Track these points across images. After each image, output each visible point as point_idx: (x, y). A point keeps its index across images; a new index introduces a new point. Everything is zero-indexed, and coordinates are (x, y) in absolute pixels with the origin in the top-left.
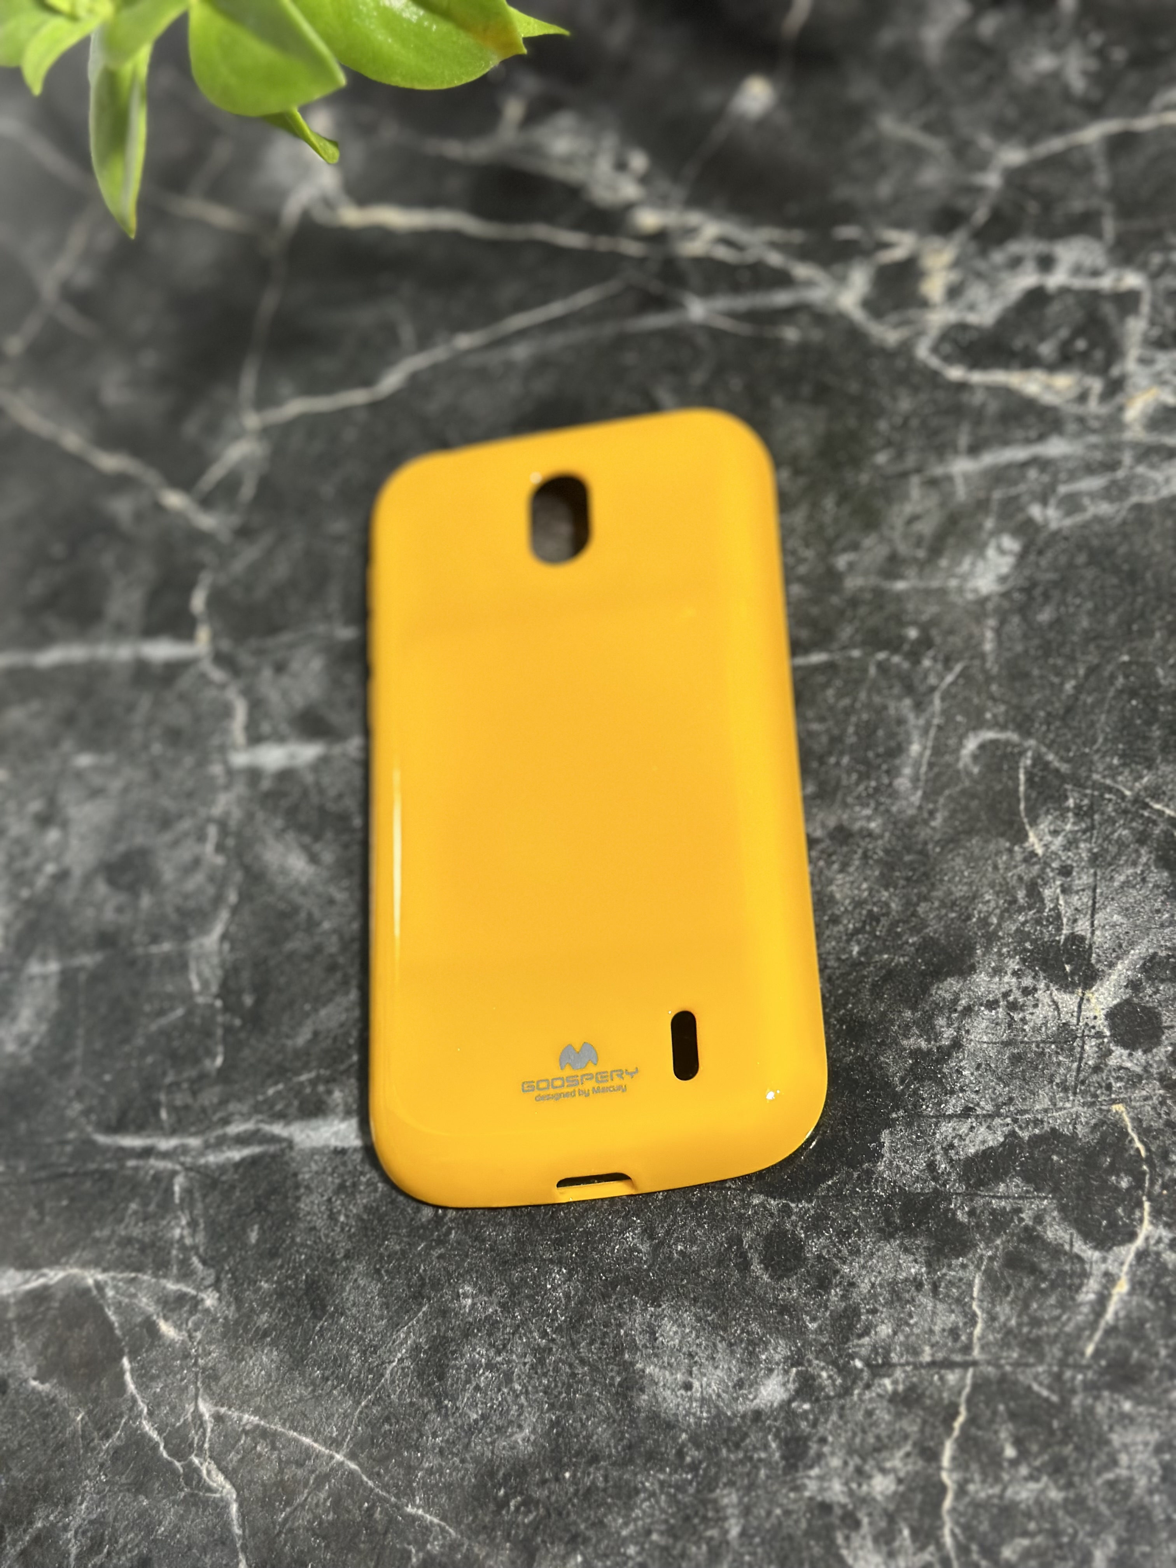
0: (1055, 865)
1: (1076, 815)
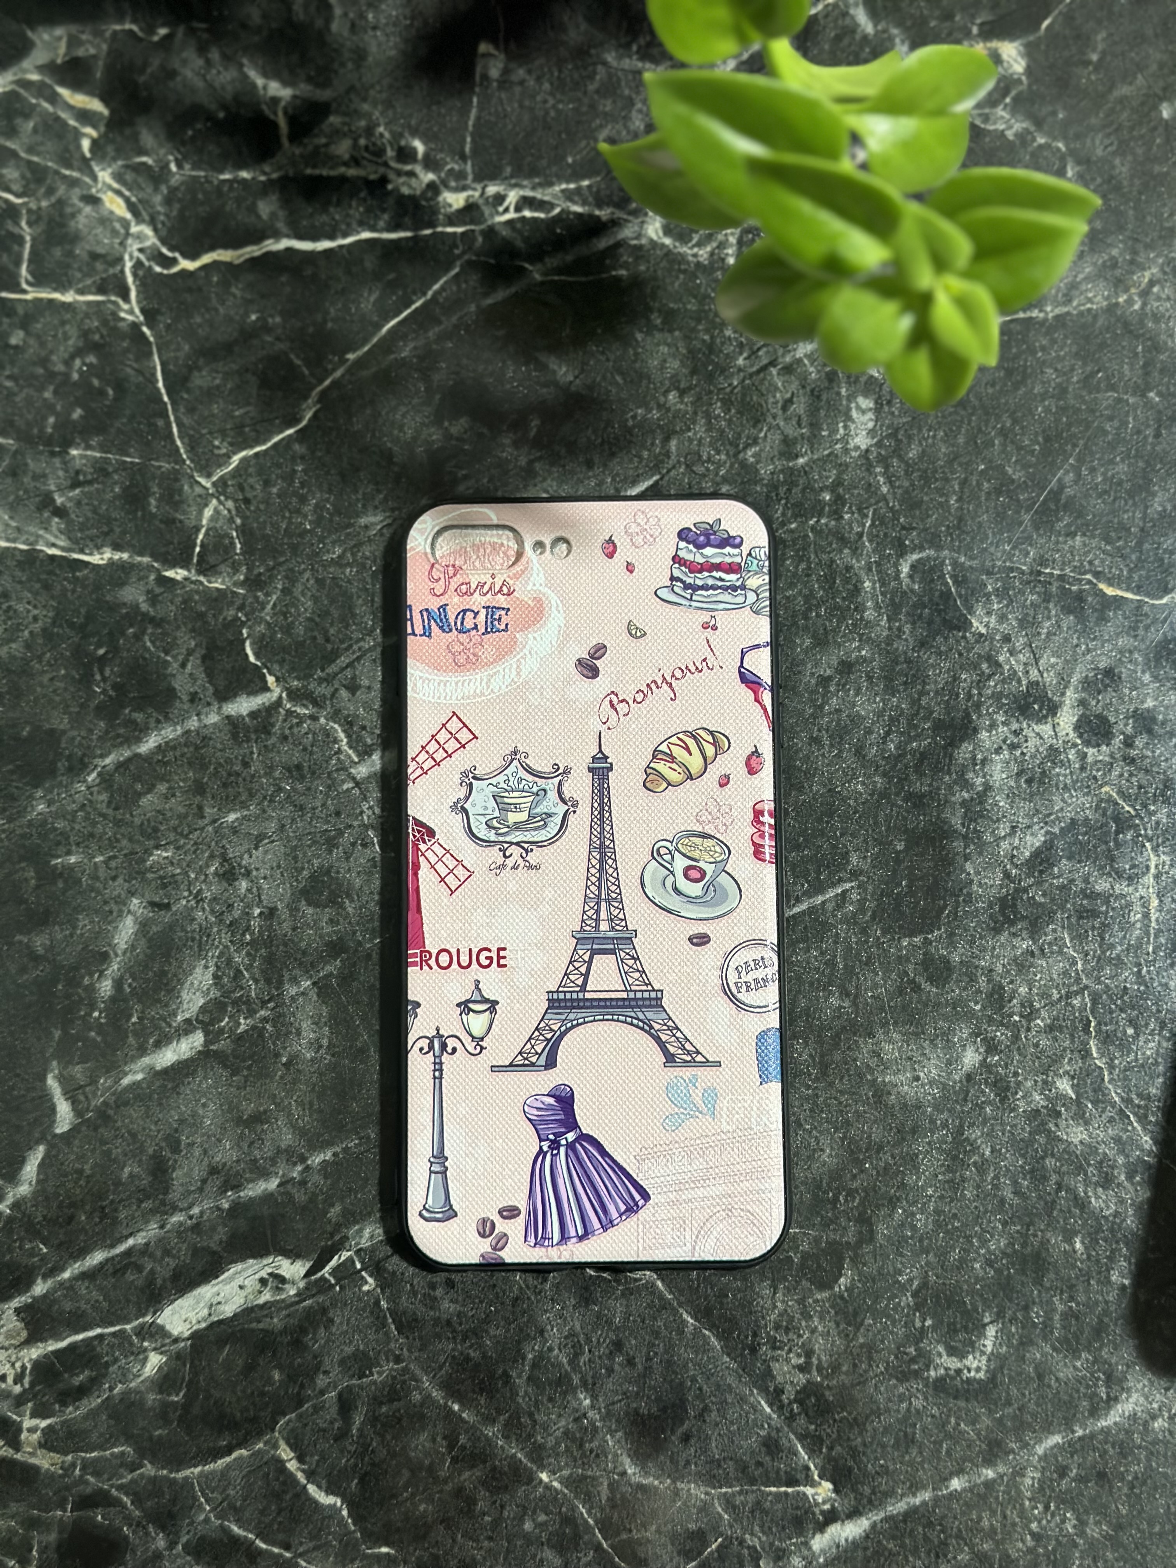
0: (998, 637)
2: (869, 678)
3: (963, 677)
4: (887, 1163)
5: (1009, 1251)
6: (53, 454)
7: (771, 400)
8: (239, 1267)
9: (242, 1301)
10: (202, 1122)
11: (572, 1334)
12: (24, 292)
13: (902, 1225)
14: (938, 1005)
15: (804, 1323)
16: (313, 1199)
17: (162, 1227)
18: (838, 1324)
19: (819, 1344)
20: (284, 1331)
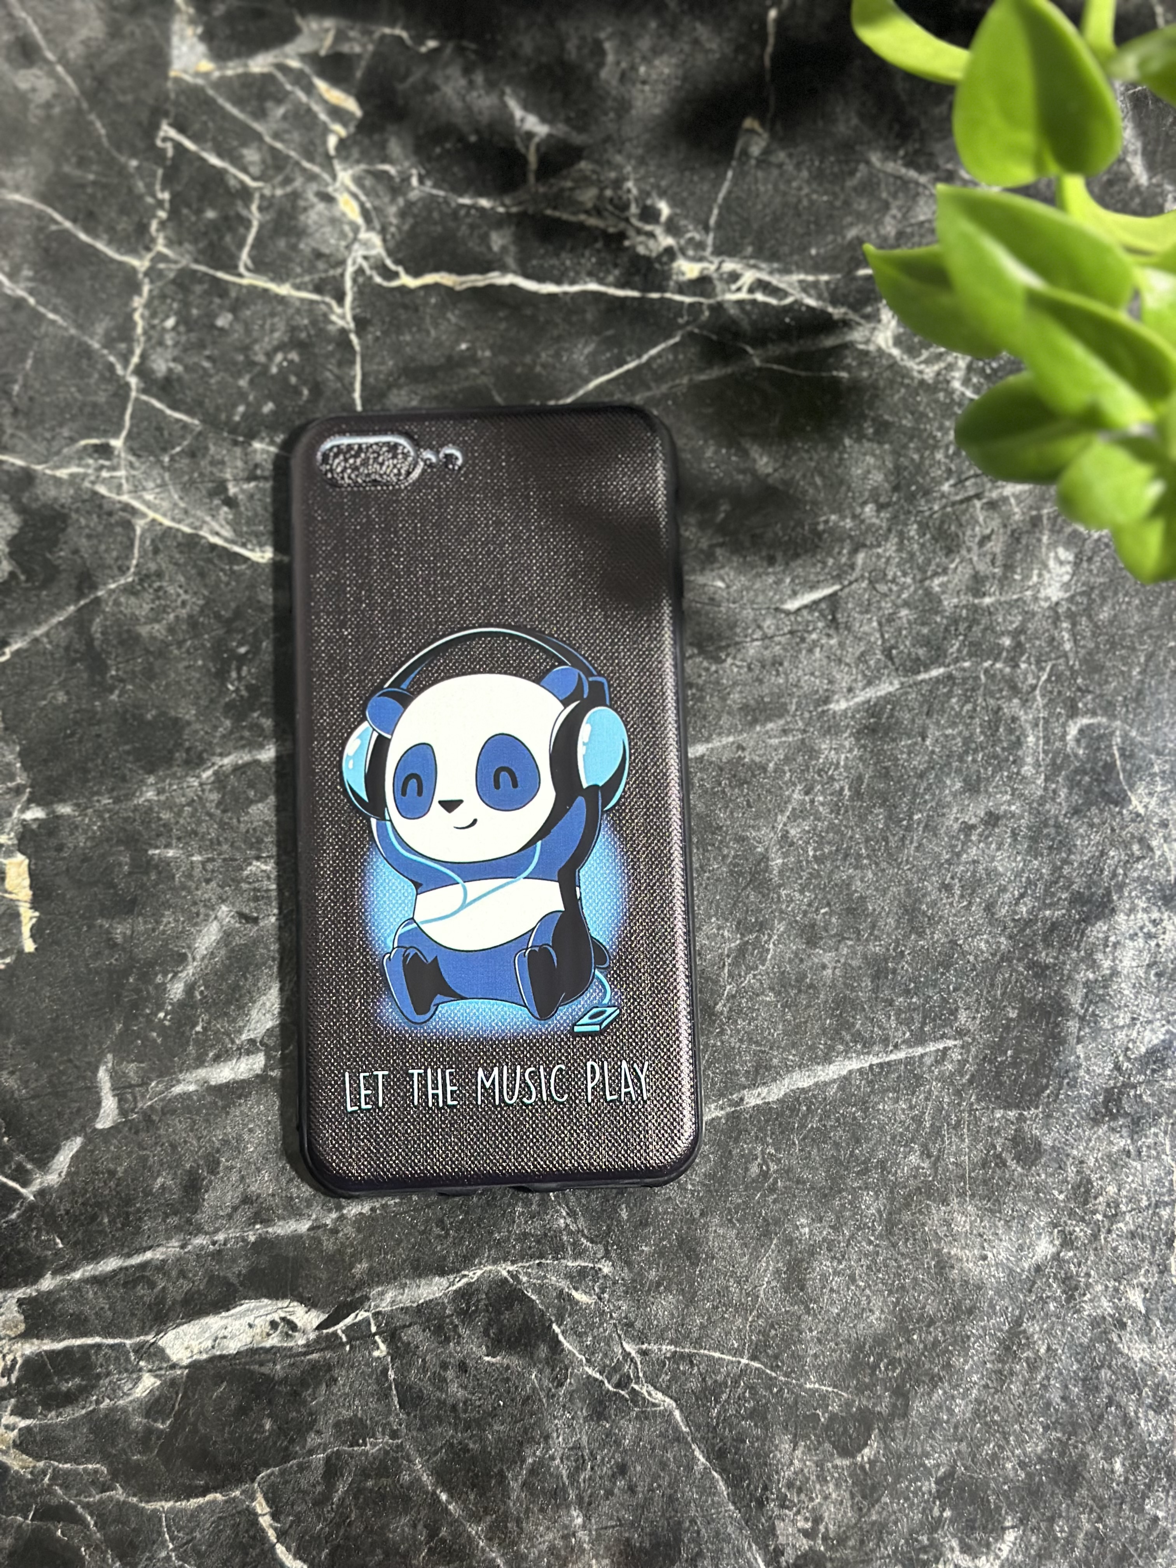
0: (1155, 820)
1: (1162, 778)
2: (1014, 835)
3: (1112, 853)
4: (936, 1338)
5: (1045, 1457)
6: (235, 443)
7: (969, 533)
8: (253, 1304)
9: (249, 1340)
10: (246, 1148)
11: (577, 1447)
12: (240, 275)
13: (939, 1407)
14: (1019, 1187)
15: (818, 1487)
16: (340, 1252)
17: (183, 1247)
18: (853, 1496)
19: (829, 1512)
20: (285, 1380)
